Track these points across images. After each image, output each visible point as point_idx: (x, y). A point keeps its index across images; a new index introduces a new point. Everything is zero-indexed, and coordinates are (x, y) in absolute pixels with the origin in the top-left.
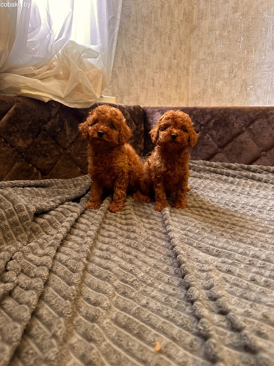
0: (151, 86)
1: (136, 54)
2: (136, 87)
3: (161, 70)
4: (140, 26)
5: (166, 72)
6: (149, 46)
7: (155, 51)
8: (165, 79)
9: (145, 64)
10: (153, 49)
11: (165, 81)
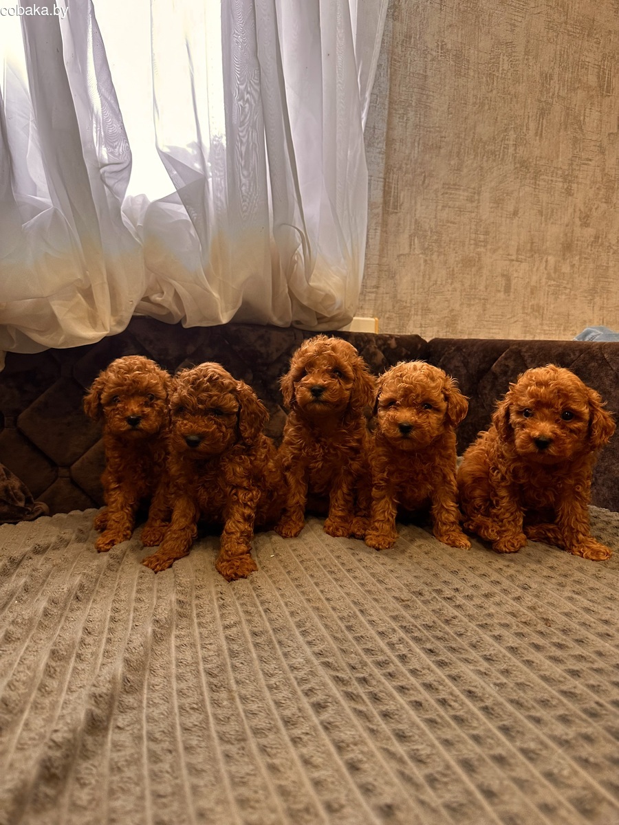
0: (499, 291)
1: (454, 223)
2: (449, 297)
3: (536, 255)
4: (470, 162)
5: (551, 259)
6: (498, 202)
7: (515, 213)
8: (549, 274)
9: (483, 244)
10: (511, 208)
11: (549, 278)
